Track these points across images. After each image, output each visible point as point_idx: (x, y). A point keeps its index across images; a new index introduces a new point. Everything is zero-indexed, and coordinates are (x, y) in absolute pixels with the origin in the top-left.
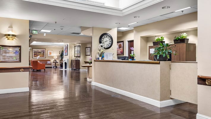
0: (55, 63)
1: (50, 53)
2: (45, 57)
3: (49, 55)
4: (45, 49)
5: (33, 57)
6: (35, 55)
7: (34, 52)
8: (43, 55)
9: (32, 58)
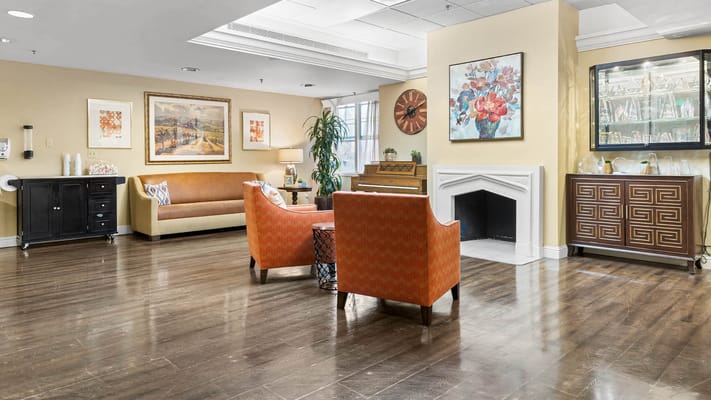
0: (295, 195)
1: (256, 131)
2: (226, 157)
3: (248, 145)
4: (228, 101)
5: (153, 157)
6: (167, 143)
7: (157, 122)
8: (214, 141)
9: (148, 161)
